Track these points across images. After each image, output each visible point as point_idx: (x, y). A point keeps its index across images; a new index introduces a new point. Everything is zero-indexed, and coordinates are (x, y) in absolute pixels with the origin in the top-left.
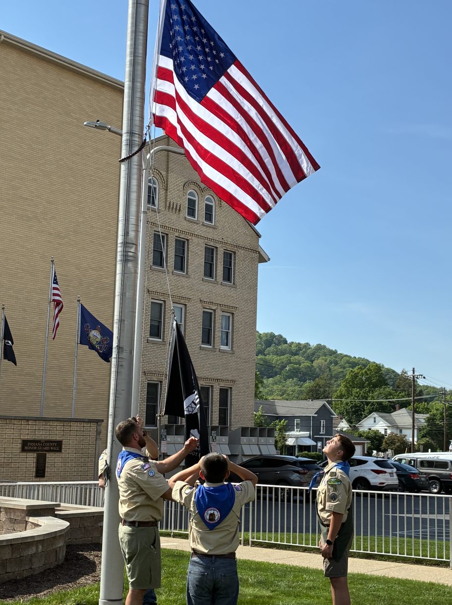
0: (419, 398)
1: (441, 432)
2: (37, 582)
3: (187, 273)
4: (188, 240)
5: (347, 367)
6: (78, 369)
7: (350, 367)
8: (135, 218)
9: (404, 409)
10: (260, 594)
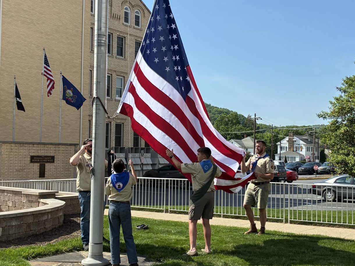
0: (258, 130)
1: (270, 150)
2: (49, 235)
3: (125, 58)
4: (125, 37)
5: (216, 114)
6: (62, 115)
7: (218, 114)
8: (105, 19)
9: (249, 137)
10: (179, 238)
